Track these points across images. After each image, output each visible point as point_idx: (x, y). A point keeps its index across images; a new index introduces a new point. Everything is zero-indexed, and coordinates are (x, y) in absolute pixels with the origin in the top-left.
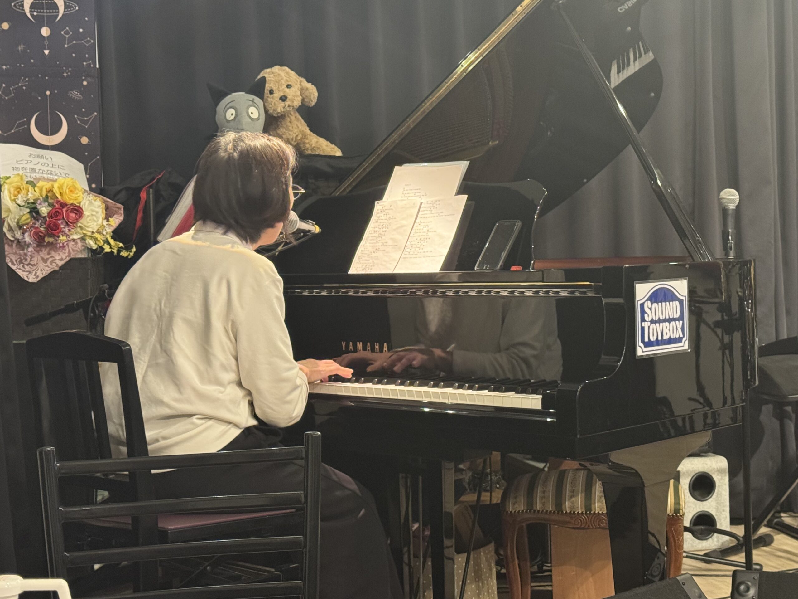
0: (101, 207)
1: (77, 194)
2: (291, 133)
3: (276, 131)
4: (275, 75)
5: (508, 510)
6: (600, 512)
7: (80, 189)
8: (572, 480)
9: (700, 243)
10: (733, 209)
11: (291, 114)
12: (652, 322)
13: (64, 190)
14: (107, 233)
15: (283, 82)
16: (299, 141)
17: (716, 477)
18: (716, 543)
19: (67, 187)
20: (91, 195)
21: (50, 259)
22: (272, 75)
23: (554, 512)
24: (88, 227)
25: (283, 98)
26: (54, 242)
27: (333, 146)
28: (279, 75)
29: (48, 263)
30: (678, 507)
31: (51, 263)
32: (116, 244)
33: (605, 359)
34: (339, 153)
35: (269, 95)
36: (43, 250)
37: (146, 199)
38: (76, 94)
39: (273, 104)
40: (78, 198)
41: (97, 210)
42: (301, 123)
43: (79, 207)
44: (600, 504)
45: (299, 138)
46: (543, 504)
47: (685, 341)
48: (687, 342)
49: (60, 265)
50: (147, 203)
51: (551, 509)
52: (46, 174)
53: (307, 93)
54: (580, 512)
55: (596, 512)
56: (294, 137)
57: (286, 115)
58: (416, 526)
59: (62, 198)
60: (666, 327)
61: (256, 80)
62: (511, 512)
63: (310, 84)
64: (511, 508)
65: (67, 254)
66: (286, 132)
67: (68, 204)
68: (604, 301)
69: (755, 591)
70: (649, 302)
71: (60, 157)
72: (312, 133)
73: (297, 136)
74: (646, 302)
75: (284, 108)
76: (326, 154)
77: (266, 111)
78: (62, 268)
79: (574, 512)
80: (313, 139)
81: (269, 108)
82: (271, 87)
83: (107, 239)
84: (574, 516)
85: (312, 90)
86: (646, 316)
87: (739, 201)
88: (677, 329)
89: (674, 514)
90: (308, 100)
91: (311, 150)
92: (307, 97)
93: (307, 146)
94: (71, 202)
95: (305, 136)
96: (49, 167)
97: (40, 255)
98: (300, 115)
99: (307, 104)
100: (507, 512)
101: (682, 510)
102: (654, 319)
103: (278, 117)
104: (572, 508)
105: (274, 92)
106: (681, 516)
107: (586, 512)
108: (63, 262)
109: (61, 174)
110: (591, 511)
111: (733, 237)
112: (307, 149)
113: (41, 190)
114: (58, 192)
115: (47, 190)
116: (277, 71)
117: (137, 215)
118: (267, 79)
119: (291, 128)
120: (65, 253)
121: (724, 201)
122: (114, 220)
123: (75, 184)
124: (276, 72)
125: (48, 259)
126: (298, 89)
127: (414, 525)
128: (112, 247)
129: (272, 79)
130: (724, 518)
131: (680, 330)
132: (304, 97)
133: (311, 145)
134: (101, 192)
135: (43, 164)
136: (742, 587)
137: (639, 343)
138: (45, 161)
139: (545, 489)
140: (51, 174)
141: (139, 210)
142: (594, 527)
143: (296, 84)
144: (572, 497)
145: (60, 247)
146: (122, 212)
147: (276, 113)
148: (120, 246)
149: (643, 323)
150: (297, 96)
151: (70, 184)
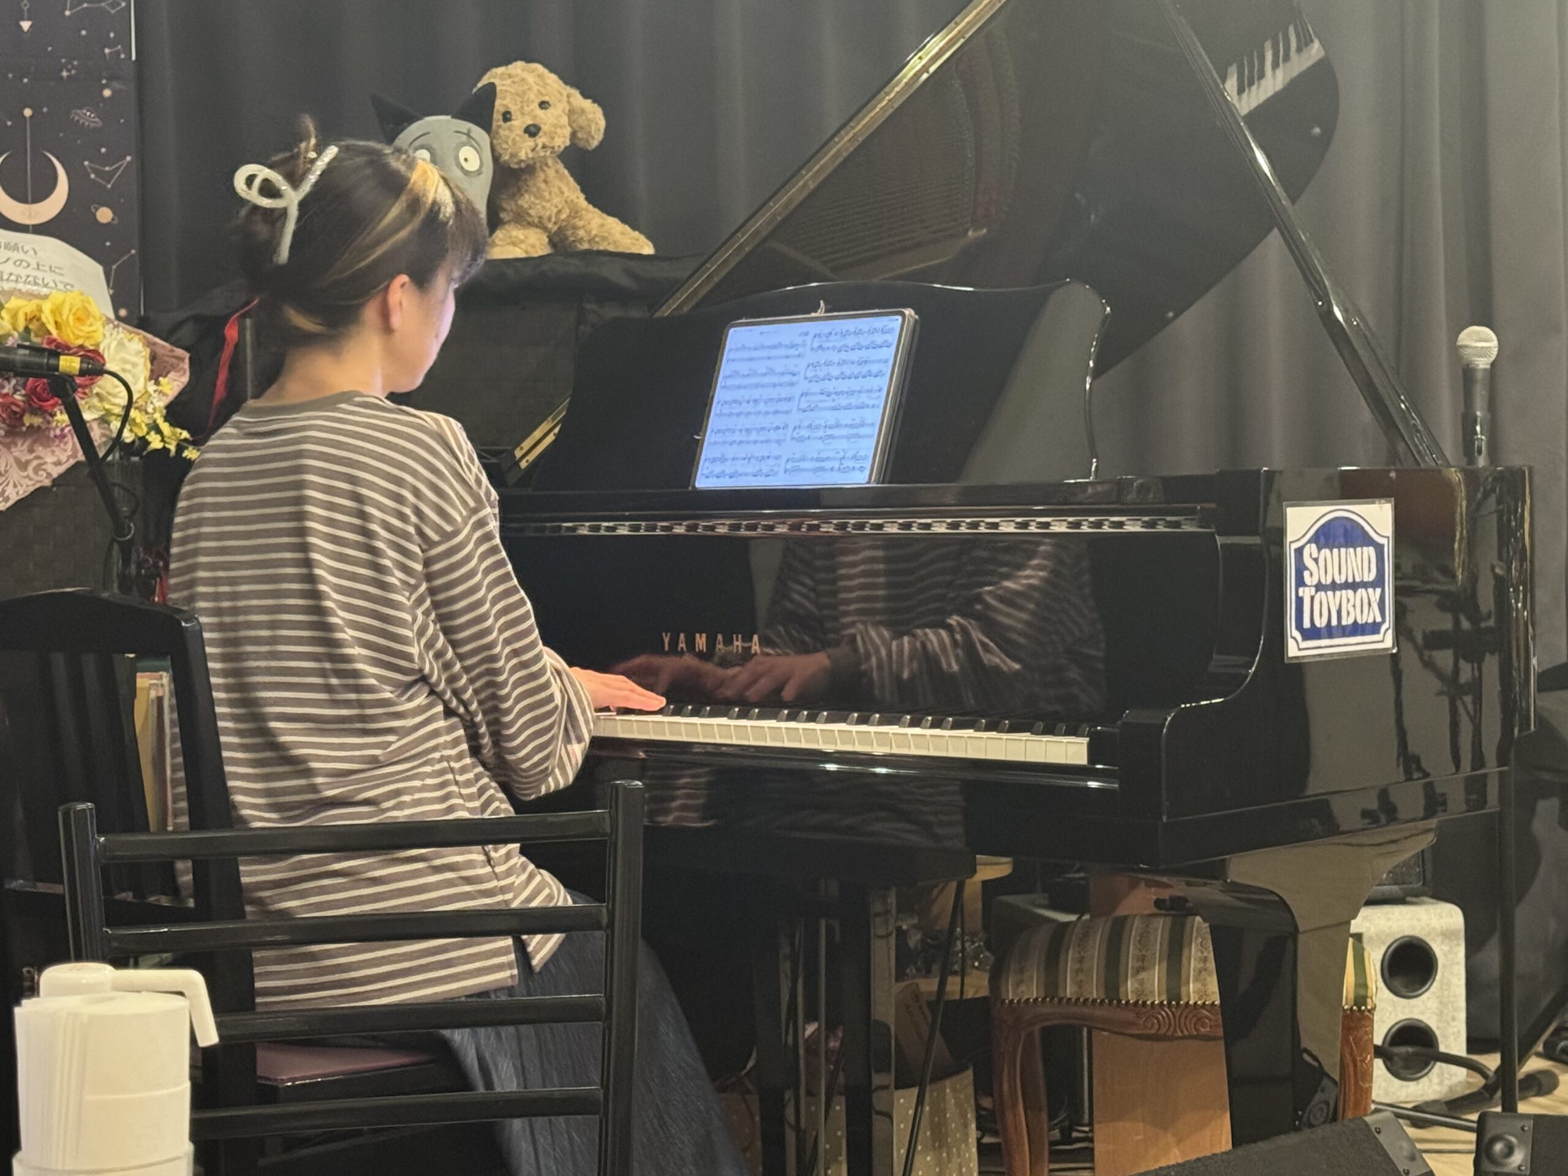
0: (144, 353)
1: (91, 325)
2: (548, 205)
3: (516, 201)
4: (514, 79)
5: (1004, 996)
6: (1199, 1003)
7: (98, 315)
8: (1141, 937)
9: (1418, 431)
10: (1485, 370)
11: (547, 165)
12: (1319, 587)
13: (65, 317)
14: (154, 409)
15: (532, 96)
16: (564, 224)
17: (1439, 949)
18: (1436, 1087)
19: (70, 311)
20: (121, 329)
21: (35, 463)
22: (509, 81)
23: (1102, 1001)
24: (114, 396)
25: (533, 129)
26: (43, 427)
27: (636, 234)
28: (523, 80)
29: (30, 471)
30: (1362, 992)
31: (36, 470)
32: (174, 434)
33: (1219, 662)
34: (648, 249)
35: (501, 123)
36: (20, 443)
37: (237, 340)
38: (87, 117)
39: (510, 142)
40: (93, 334)
41: (135, 359)
42: (568, 185)
43: (96, 352)
44: (1199, 985)
45: (563, 216)
46: (1080, 984)
47: (1387, 630)
48: (1390, 632)
49: (55, 475)
50: (239, 347)
51: (1095, 996)
52: (25, 282)
53: (582, 121)
54: (1156, 1002)
55: (1191, 1002)
56: (554, 214)
57: (538, 165)
58: (810, 1029)
59: (59, 335)
60: (1348, 600)
61: (475, 90)
62: (1011, 1001)
63: (589, 101)
64: (1010, 994)
65: (69, 453)
66: (537, 202)
67: (72, 346)
68: (1219, 540)
69: (1526, 1155)
70: (1314, 546)
71: (54, 249)
72: (591, 207)
73: (559, 212)
74: (1308, 546)
75: (533, 150)
76: (620, 250)
77: (496, 158)
78: (57, 482)
79: (1144, 1003)
80: (593, 218)
81: (502, 152)
82: (507, 107)
83: (155, 421)
84: (1144, 1010)
85: (594, 113)
86: (1306, 574)
87: (1499, 351)
88: (1370, 605)
89: (1355, 1008)
90: (585, 136)
91: (589, 242)
92: (581, 128)
93: (581, 233)
94: (79, 342)
95: (577, 212)
96: (29, 268)
97: (11, 453)
98: (566, 167)
99: (581, 144)
100: (1003, 1001)
101: (1371, 998)
102: (1323, 582)
103: (521, 170)
104: (1139, 992)
105: (513, 117)
106: (1369, 1011)
107: (1169, 1003)
108: (61, 469)
109: (56, 285)
110: (1181, 1000)
111: (1486, 427)
112: (581, 240)
113: (14, 317)
114: (52, 321)
115: (29, 317)
116: (519, 71)
117: (217, 373)
118: (498, 88)
119: (546, 194)
120: (65, 451)
121: (1469, 351)
122: (168, 383)
123: (87, 305)
124: (517, 75)
125: (28, 462)
126: (563, 111)
127: (807, 1026)
128: (166, 439)
129: (509, 89)
130: (1454, 1034)
131: (1375, 606)
132: (577, 129)
133: (588, 232)
134: (142, 323)
135: (18, 263)
136: (1498, 1147)
137: (1292, 631)
138: (21, 256)
139: (1082, 954)
140: (36, 284)
141: (221, 363)
142: (1186, 1033)
143: (560, 101)
144: (1138, 971)
145: (56, 436)
146: (186, 365)
147: (516, 160)
148: (183, 437)
149: (1301, 590)
150: (561, 127)
151: (78, 304)
